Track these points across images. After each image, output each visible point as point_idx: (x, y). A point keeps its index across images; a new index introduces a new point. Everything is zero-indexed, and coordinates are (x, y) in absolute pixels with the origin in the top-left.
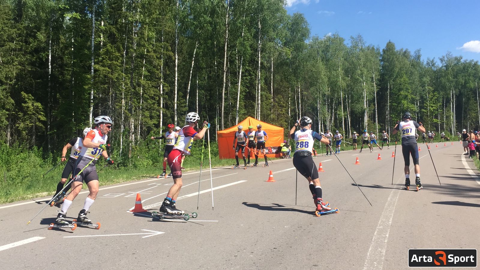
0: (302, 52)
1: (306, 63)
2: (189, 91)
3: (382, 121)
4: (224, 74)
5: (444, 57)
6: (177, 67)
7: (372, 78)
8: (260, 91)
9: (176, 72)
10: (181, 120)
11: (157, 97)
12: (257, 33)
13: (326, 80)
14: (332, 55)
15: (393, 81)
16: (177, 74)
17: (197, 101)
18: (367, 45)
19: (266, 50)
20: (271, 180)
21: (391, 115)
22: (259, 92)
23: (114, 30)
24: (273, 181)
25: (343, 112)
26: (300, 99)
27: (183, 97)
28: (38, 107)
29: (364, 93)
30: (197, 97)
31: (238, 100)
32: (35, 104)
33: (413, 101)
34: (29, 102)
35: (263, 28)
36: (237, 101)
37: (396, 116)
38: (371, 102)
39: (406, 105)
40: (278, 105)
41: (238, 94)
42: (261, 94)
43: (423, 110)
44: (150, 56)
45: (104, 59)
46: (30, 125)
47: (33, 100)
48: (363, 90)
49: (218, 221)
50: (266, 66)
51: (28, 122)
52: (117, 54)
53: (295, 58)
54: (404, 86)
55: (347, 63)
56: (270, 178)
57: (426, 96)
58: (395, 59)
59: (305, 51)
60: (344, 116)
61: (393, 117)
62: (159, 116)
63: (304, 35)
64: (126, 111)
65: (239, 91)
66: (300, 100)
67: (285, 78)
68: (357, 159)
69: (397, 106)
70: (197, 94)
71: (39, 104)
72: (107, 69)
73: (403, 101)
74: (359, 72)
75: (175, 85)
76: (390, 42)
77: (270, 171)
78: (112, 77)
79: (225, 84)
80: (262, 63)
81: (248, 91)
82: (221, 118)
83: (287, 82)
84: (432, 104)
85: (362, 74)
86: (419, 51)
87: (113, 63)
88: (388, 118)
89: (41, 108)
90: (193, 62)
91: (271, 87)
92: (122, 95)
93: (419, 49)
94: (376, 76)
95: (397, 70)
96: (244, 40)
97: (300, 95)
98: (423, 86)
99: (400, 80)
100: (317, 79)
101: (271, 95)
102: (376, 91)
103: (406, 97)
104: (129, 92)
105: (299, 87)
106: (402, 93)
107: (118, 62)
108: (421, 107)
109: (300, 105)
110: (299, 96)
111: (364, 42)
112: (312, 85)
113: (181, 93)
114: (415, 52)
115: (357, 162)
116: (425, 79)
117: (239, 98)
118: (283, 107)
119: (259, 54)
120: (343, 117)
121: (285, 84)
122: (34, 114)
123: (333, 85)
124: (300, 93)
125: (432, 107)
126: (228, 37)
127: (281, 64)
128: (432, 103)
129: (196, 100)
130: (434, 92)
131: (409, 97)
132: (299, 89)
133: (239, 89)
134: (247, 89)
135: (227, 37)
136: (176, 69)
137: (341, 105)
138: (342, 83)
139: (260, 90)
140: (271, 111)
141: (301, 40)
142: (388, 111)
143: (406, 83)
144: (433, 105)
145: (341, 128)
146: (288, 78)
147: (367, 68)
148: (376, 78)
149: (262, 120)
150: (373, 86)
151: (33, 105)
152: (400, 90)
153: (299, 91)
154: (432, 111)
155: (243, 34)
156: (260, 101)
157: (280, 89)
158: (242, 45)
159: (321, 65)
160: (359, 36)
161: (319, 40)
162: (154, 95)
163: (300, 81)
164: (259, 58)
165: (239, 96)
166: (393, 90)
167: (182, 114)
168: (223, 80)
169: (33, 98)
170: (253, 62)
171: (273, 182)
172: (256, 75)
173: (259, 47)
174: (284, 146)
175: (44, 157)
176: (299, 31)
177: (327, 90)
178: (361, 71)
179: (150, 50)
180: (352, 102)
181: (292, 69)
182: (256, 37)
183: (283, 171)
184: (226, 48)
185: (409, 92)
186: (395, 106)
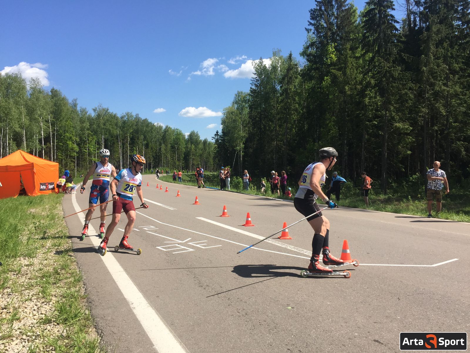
5: (96, 108)
15: (60, 124)
21: (57, 154)
39: (70, 146)
57: (86, 139)
58: (62, 105)
73: (68, 142)
74: (39, 112)
86: (76, 100)
93: (75, 98)
94: (51, 117)
95: (63, 114)
98: (83, 130)
99: (66, 124)
102: (52, 131)
106: (67, 134)
114: (73, 101)
116: (84, 125)
128: (91, 145)
130: (93, 135)
131: (74, 138)
138: (25, 121)
144: (92, 147)
147: (44, 109)
148: (51, 120)
150: (49, 127)
154: (92, 151)
166: (59, 131)
185: (73, 135)
186: (61, 145)
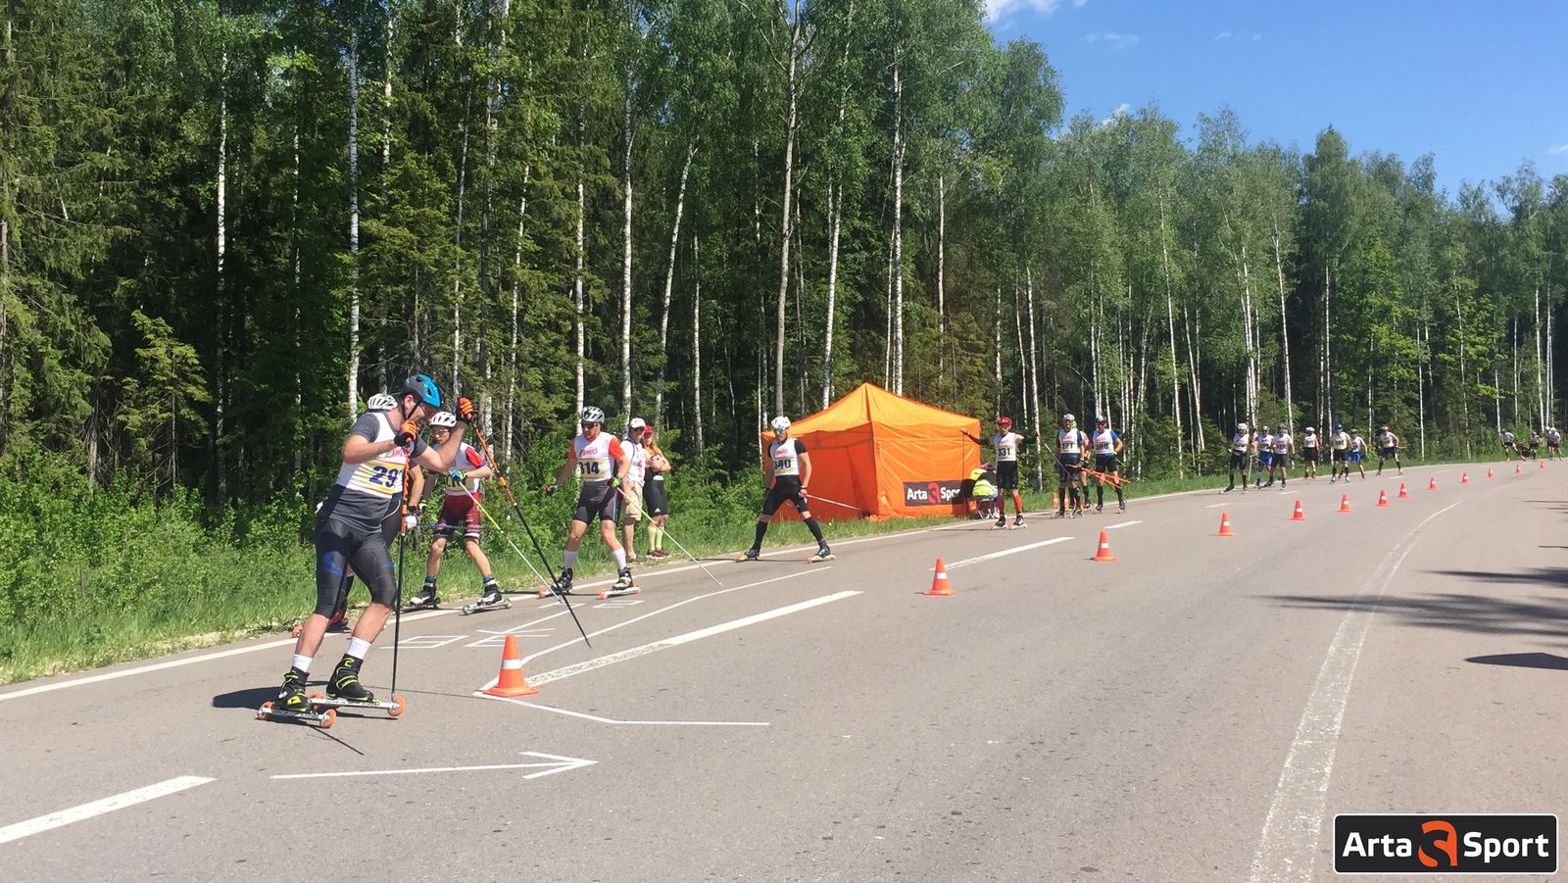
0: (1037, 170)
1: (1052, 203)
2: (668, 301)
3: (1306, 393)
4: (782, 244)
5: (1509, 181)
6: (629, 223)
7: (1271, 251)
8: (899, 299)
9: (628, 242)
10: (644, 397)
11: (568, 323)
12: (890, 107)
13: (1118, 260)
14: (1135, 178)
15: (1341, 261)
16: (629, 247)
17: (697, 334)
18: (1252, 142)
19: (919, 164)
20: (940, 590)
21: (1337, 374)
22: (896, 302)
23: (426, 107)
24: (948, 592)
25: (1176, 363)
26: (1032, 322)
27: (648, 321)
28: (185, 358)
29: (1246, 301)
30: (697, 321)
31: (830, 328)
32: (176, 351)
33: (1408, 328)
34: (157, 342)
35: (907, 93)
36: (826, 332)
37: (1354, 375)
38: (1267, 331)
39: (1384, 341)
40: (961, 345)
41: (827, 310)
42: (903, 308)
43: (1441, 355)
44: (541, 190)
45: (396, 202)
46: (163, 419)
47: (170, 335)
48: (1241, 291)
49: (767, 724)
50: (921, 216)
51: (154, 408)
52: (438, 186)
53: (1014, 189)
54: (1379, 275)
55: (1186, 205)
56: (937, 584)
57: (1453, 307)
58: (1350, 188)
59: (1047, 166)
60: (1180, 377)
61: (1341, 381)
62: (573, 383)
63: (1047, 113)
64: (468, 369)
65: (832, 299)
66: (1032, 326)
67: (982, 257)
68: (1223, 521)
69: (1357, 345)
70: (697, 311)
71: (189, 351)
72: (406, 232)
73: (1374, 328)
74: (1229, 233)
75: (624, 282)
76: (1331, 132)
77: (938, 561)
78: (423, 258)
79: (785, 279)
80: (905, 209)
81: (860, 298)
82: (775, 391)
83: (990, 267)
84: (1472, 337)
85: (1238, 239)
86: (1428, 161)
87: (424, 212)
88: (1326, 382)
89: (196, 362)
90: (680, 207)
91: (938, 286)
92: (453, 317)
93: (1428, 154)
94: (1282, 247)
95: (1354, 224)
96: (846, 131)
97: (1031, 311)
98: (1443, 276)
99: (1365, 258)
100: (1090, 255)
101: (939, 311)
102: (1285, 295)
103: (1384, 314)
104: (475, 308)
105: (1028, 285)
106: (1372, 298)
107: (439, 209)
108: (1437, 347)
109: (1033, 343)
110: (1029, 315)
111: (1240, 131)
112: (1069, 277)
113: (643, 310)
114: (1416, 165)
115: (1223, 529)
116: (1448, 254)
117: (830, 323)
118: (977, 349)
119: (895, 177)
120: (1176, 382)
121: (985, 275)
122: (172, 382)
123: (1142, 279)
124: (1030, 305)
125: (1473, 344)
126: (796, 125)
127: (970, 210)
128: (1473, 333)
129: (694, 330)
130: (1478, 294)
131: (1397, 311)
132: (1030, 292)
133: (832, 293)
134: (858, 294)
135: (793, 125)
136: (628, 230)
137: (1170, 342)
138: (1170, 269)
139: (900, 295)
140: (939, 363)
141: (1034, 130)
142: (1325, 360)
143: (1383, 268)
144: (1477, 339)
145: (1168, 418)
146: (991, 256)
147: (1253, 218)
148: (1285, 252)
149: (907, 395)
150: (1274, 279)
151: (169, 353)
152: (1365, 289)
153: (1030, 296)
154: (1475, 357)
155: (842, 111)
156: (900, 330)
157: (966, 293)
158: (843, 149)
159: (1100, 212)
160: (1228, 114)
161: (1095, 130)
162: (558, 315)
163: (1032, 266)
164: (896, 192)
165: (831, 318)
166: (1340, 290)
167: (646, 378)
168: (781, 264)
169: (170, 329)
170: (876, 203)
171: (946, 595)
172: (888, 248)
173: (896, 156)
174: (982, 477)
175: (207, 521)
176: (1027, 99)
177: (1121, 295)
178: (1234, 229)
179: (543, 169)
180: (1204, 334)
181: (1007, 226)
182: (884, 122)
183: (979, 559)
184: (789, 160)
185: (1393, 298)
186: (1350, 343)
